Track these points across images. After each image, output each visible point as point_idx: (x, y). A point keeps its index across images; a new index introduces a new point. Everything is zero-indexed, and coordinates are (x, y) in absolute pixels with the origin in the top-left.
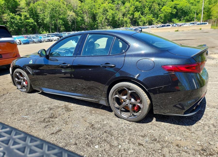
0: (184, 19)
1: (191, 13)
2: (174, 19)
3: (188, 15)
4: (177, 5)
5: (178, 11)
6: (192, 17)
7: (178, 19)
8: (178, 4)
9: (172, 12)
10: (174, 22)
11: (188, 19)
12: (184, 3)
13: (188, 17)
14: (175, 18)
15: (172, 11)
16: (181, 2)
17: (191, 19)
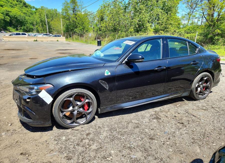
0: (21, 29)
1: (28, 23)
2: (9, 27)
3: (25, 26)
4: (10, 13)
5: (12, 19)
6: (29, 28)
7: (14, 28)
8: (10, 11)
9: (6, 19)
10: (10, 31)
11: (25, 29)
12: (16, 11)
13: (25, 27)
14: (11, 26)
15: (4, 18)
16: (13, 10)
17: (29, 30)
